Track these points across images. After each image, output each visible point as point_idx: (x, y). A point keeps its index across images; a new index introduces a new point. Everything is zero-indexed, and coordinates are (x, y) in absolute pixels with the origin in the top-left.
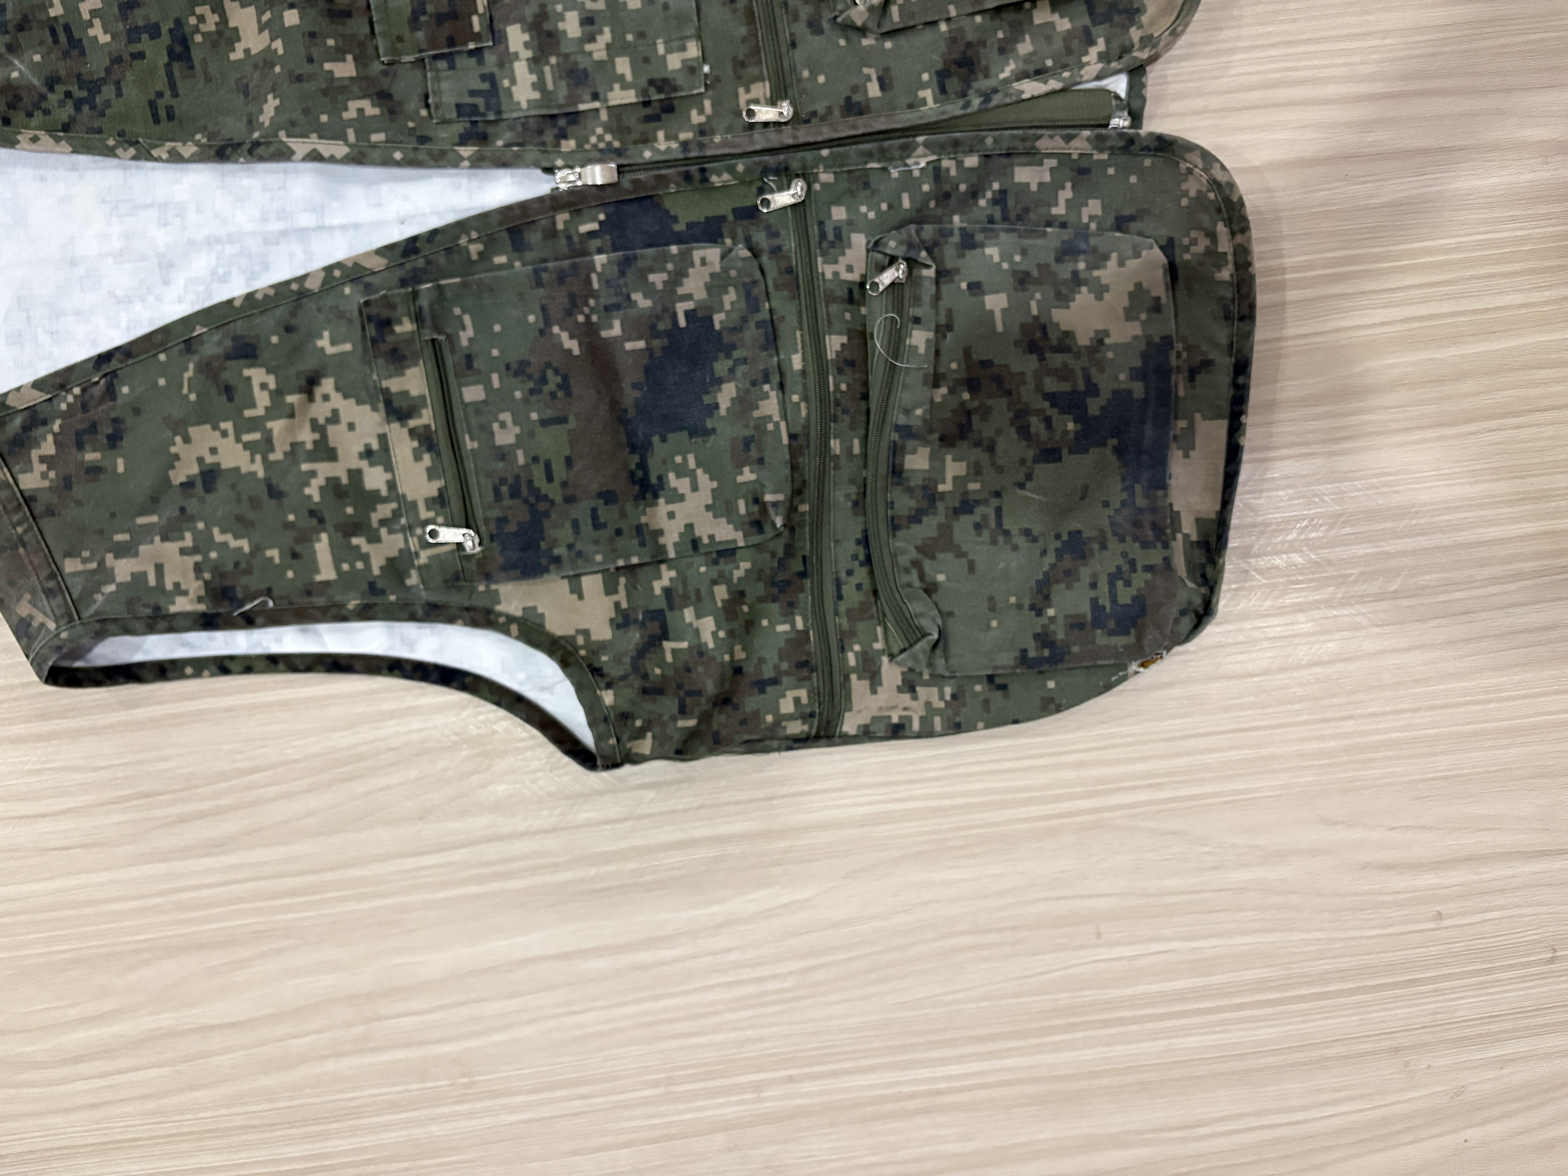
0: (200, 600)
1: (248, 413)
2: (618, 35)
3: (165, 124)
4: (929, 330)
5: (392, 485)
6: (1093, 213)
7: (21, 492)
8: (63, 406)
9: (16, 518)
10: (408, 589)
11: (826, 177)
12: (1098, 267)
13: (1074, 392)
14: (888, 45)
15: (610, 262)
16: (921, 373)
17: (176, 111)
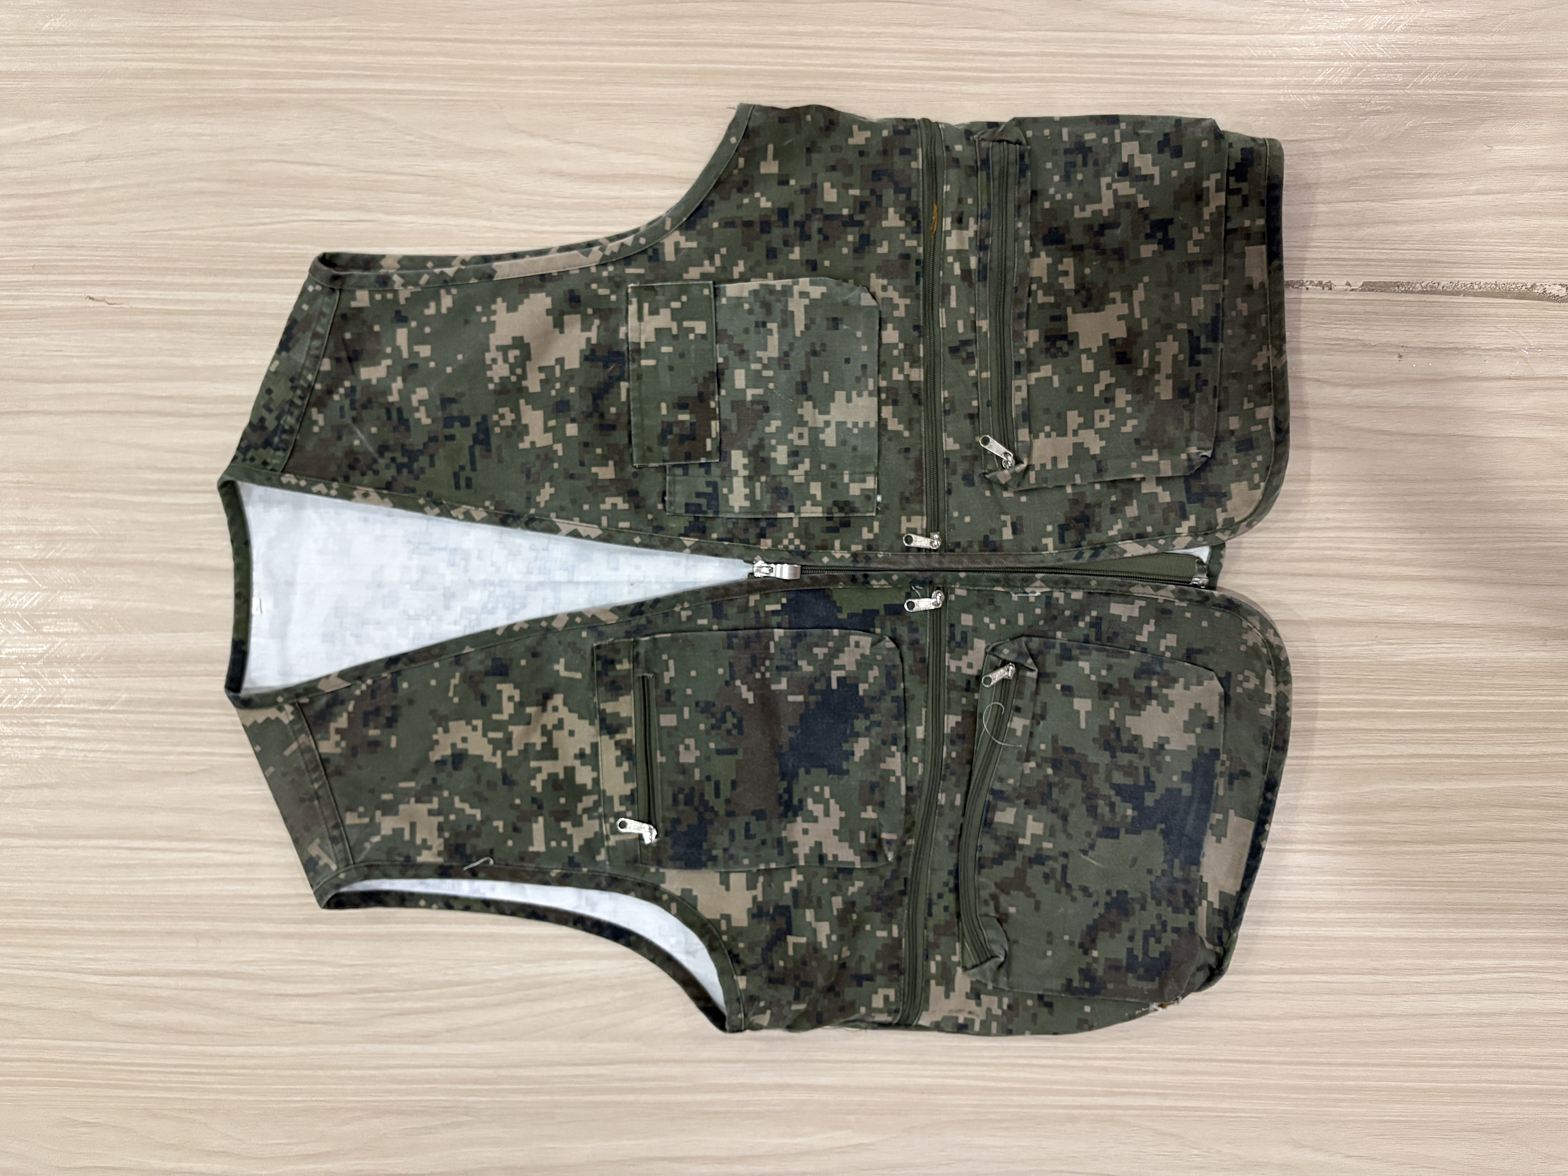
0: (440, 854)
1: (495, 717)
2: (815, 465)
3: (463, 492)
4: (1026, 718)
5: (596, 782)
6: (1170, 644)
7: (320, 755)
8: (358, 692)
9: (314, 776)
10: (597, 863)
11: (961, 592)
12: (1167, 687)
13: (1136, 786)
14: (1023, 499)
15: (785, 636)
16: (1016, 751)
17: (473, 481)
